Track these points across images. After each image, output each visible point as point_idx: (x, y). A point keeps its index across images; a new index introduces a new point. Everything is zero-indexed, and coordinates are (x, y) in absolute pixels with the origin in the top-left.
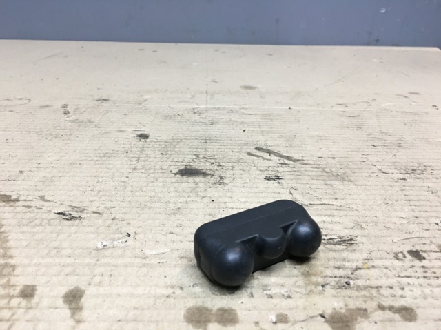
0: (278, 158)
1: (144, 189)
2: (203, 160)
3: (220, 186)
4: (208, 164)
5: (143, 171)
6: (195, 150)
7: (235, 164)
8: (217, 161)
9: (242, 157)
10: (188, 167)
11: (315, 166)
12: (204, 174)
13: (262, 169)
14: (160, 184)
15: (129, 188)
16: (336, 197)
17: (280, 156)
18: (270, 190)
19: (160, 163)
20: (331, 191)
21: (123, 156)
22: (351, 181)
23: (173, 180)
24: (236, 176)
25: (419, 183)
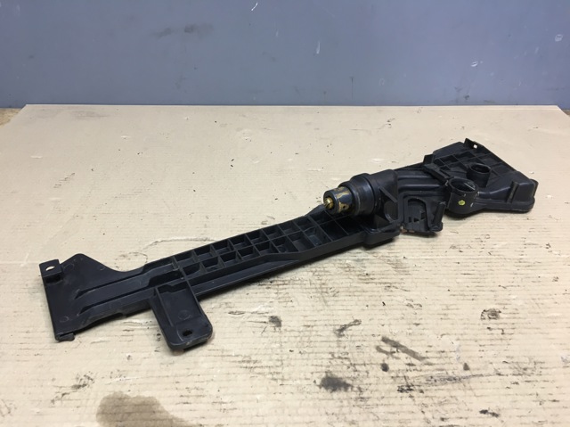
0: (404, 355)
1: (299, 412)
2: (339, 361)
3: (362, 403)
4: (345, 367)
5: (290, 382)
6: (328, 344)
7: (368, 367)
8: (352, 362)
9: (372, 354)
10: (329, 375)
11: (438, 367)
12: (346, 386)
13: (393, 374)
14: (311, 403)
15: (287, 411)
16: (461, 415)
17: (406, 351)
18: (405, 408)
19: (303, 369)
20: (455, 407)
21: (267, 357)
22: (471, 389)
23: (321, 396)
24: (372, 387)
25: (529, 388)
